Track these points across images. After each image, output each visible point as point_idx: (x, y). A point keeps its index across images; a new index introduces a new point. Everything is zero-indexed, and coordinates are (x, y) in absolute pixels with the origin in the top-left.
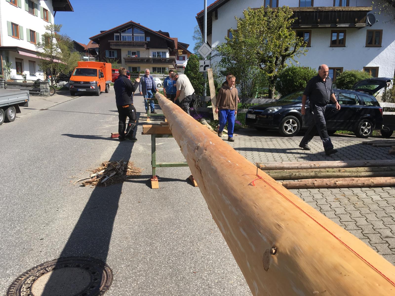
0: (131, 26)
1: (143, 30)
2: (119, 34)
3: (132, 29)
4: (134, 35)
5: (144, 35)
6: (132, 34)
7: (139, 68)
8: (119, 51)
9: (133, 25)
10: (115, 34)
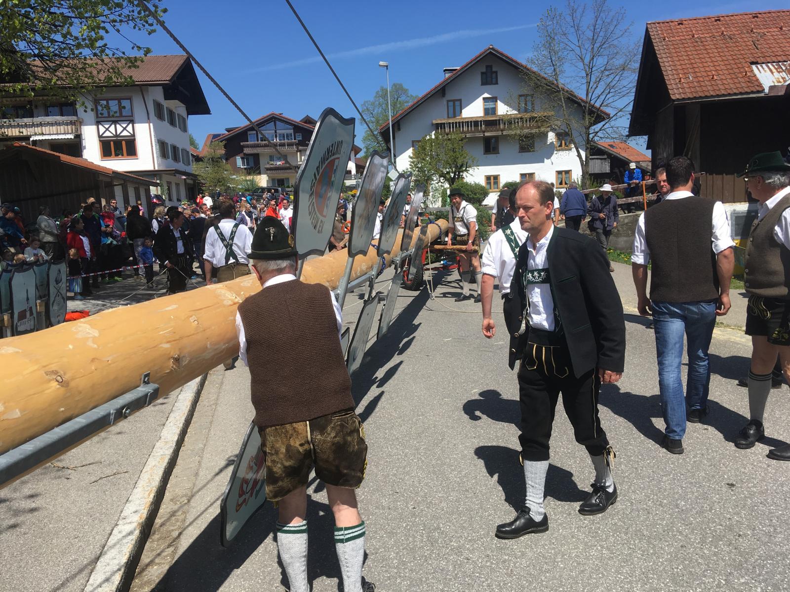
0: (273, 119)
1: (290, 123)
2: (255, 132)
3: (273, 123)
4: (277, 131)
5: (292, 131)
6: (274, 131)
7: (288, 179)
8: (256, 157)
9: (275, 118)
10: (249, 133)
